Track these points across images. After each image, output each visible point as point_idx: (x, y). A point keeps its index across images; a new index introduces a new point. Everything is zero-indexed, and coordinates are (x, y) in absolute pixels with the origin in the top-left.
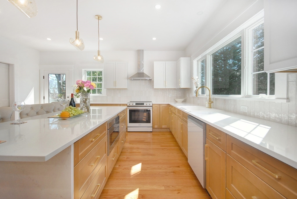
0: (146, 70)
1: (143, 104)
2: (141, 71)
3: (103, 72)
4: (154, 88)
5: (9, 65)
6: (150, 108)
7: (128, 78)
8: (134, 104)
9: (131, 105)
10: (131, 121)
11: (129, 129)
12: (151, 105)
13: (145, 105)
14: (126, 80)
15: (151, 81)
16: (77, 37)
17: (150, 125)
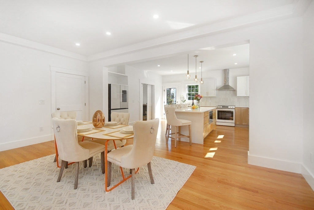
0: (231, 84)
1: (228, 107)
2: (227, 84)
3: (199, 86)
4: (237, 96)
5: (152, 86)
6: (234, 110)
7: (217, 89)
8: (221, 107)
9: (219, 107)
10: (219, 118)
11: (218, 124)
12: (234, 107)
13: (229, 107)
14: (216, 91)
15: (234, 91)
16: (196, 78)
17: (233, 121)
